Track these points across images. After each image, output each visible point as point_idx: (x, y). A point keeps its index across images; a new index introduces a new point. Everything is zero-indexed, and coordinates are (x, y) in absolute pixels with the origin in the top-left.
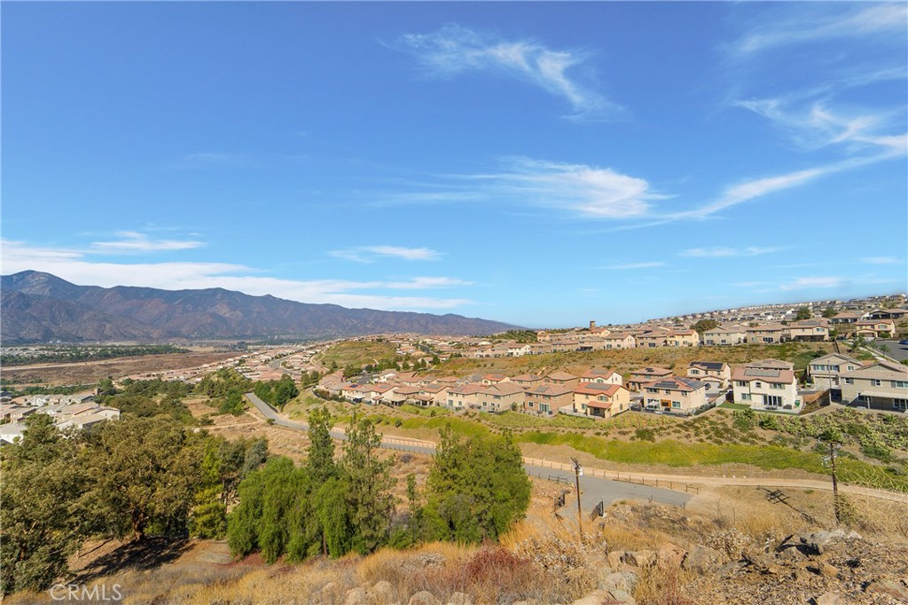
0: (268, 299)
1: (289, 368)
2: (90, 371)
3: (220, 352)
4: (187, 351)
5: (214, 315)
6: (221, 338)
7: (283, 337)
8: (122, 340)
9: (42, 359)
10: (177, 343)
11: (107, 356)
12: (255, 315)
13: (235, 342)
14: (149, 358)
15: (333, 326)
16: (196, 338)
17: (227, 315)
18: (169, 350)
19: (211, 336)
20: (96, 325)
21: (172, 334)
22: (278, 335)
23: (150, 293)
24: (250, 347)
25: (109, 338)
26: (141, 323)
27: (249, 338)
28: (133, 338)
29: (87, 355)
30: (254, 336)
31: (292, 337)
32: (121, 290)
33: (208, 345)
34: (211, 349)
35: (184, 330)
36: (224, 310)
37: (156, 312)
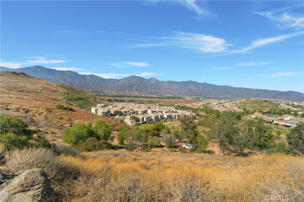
0: (205, 84)
1: (226, 107)
2: (166, 102)
3: (193, 100)
4: (185, 99)
5: (190, 89)
6: (192, 96)
7: (210, 97)
8: (169, 95)
9: (158, 98)
10: (182, 96)
11: (168, 98)
12: (201, 89)
13: (196, 97)
14: (177, 100)
15: (228, 94)
16: (185, 95)
17: (193, 89)
18: (180, 98)
19: (189, 95)
20: (164, 90)
21: (179, 94)
22: (208, 96)
23: (174, 82)
24: (201, 99)
25: (166, 94)
26: (173, 90)
27: (199, 96)
28: (171, 94)
29: (165, 98)
30: (201, 96)
31: (213, 97)
32: (168, 82)
33: (189, 97)
34: (190, 99)
35: (182, 93)
36: (192, 87)
37: (176, 87)
